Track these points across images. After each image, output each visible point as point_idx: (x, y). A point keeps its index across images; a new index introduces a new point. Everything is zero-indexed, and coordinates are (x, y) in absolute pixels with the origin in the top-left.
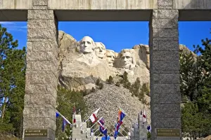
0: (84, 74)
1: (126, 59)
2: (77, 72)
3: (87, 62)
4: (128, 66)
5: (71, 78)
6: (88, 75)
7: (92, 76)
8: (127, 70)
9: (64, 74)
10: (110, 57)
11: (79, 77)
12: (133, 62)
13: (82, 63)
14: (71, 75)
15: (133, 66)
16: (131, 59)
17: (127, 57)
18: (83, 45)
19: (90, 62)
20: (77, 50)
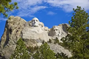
0: (36, 37)
1: (56, 31)
2: (31, 36)
3: (36, 31)
4: (57, 34)
5: (28, 40)
6: (38, 38)
7: (40, 39)
8: (57, 37)
9: (24, 37)
10: (46, 30)
11: (33, 39)
12: (59, 33)
13: (34, 32)
14: (28, 38)
15: (60, 35)
16: (58, 31)
17: (57, 30)
18: (33, 22)
19: (38, 31)
20: (30, 25)
